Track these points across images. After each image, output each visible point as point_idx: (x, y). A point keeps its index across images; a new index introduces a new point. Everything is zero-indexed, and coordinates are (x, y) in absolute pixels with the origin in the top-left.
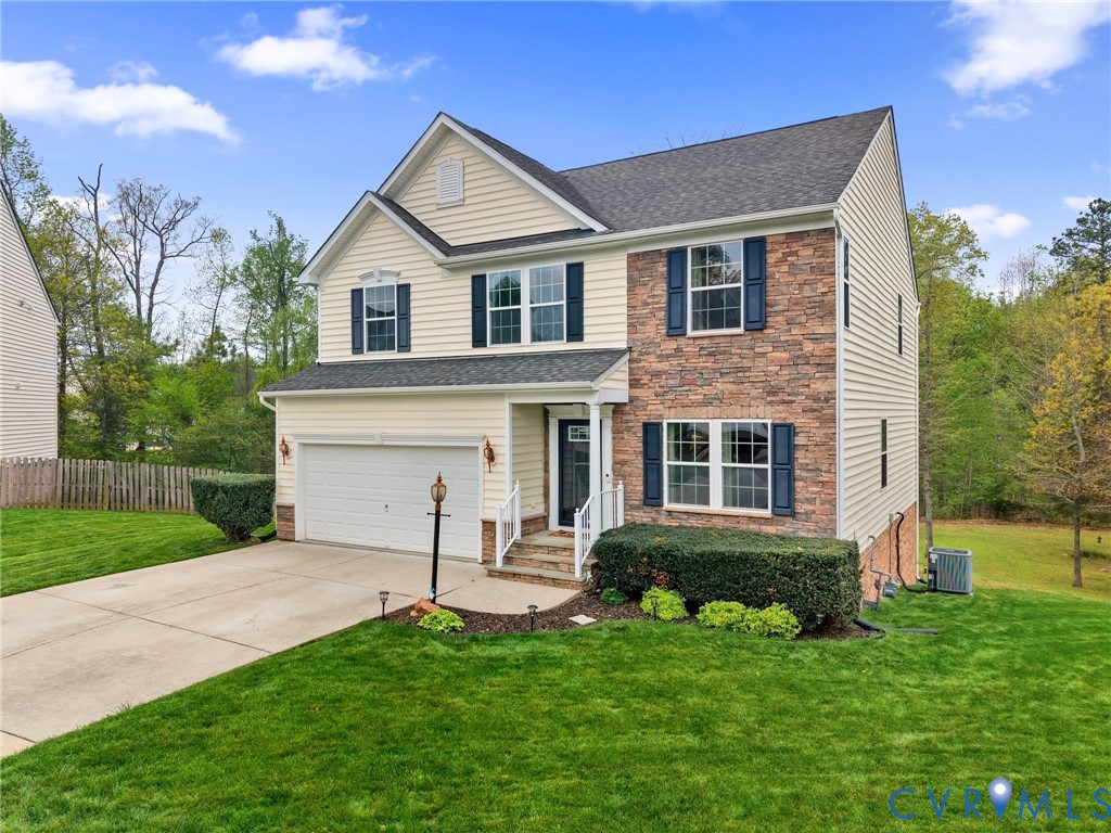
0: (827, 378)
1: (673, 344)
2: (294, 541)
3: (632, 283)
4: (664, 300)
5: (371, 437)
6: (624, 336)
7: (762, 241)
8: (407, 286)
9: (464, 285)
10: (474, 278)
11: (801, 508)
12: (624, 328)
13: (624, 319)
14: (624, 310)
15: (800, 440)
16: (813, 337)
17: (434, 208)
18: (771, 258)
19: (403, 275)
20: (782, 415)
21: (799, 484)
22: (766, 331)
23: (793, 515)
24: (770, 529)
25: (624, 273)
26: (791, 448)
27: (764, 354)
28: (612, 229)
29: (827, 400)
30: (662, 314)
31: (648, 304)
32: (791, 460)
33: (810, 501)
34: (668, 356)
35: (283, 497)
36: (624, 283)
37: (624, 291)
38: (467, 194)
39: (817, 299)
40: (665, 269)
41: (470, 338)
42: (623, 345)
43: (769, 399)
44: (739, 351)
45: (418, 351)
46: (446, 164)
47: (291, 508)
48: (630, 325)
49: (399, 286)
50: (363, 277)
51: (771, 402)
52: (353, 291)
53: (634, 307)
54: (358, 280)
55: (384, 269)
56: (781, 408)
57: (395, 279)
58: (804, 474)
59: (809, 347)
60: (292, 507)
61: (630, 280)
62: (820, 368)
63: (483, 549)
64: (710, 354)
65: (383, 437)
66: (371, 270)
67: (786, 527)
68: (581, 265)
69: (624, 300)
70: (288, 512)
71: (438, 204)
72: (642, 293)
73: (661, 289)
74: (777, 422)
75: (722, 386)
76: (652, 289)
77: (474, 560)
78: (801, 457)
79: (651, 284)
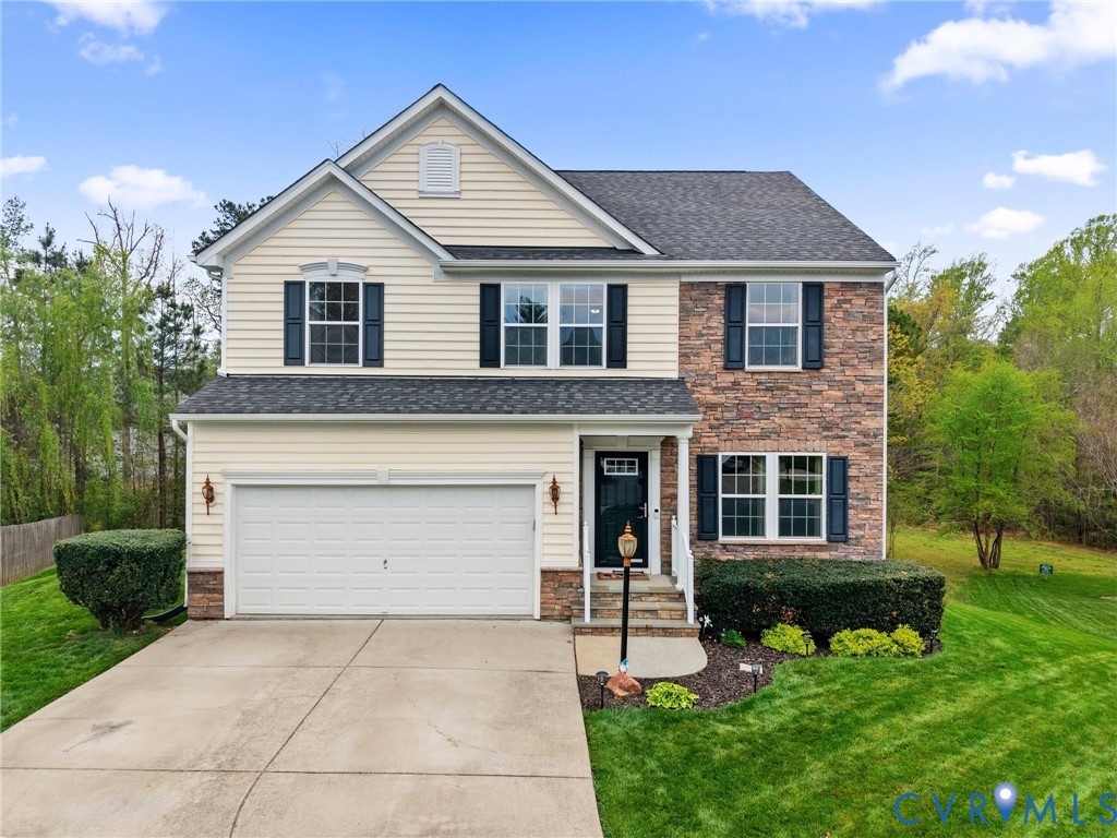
0: (876, 416)
1: (729, 378)
2: (222, 618)
3: (685, 313)
4: (721, 332)
5: (374, 475)
6: (676, 366)
7: (820, 286)
8: (380, 286)
9: (471, 294)
10: (483, 287)
11: (853, 533)
12: (675, 357)
13: (676, 348)
14: (676, 339)
15: (852, 472)
16: (865, 378)
17: (415, 195)
18: (828, 303)
19: (372, 271)
20: (836, 449)
21: (851, 512)
22: (823, 371)
23: (846, 541)
24: (824, 555)
25: (676, 301)
26: (845, 479)
27: (820, 392)
28: (664, 254)
29: (875, 436)
30: (719, 347)
31: (703, 335)
32: (845, 490)
33: (859, 527)
34: (725, 388)
35: (197, 559)
36: (676, 311)
37: (676, 320)
38: (465, 186)
39: (868, 345)
40: (722, 302)
41: (477, 356)
42: (674, 375)
43: (824, 433)
44: (797, 388)
45: (393, 366)
46: (435, 146)
47: (218, 575)
48: (681, 355)
49: (366, 285)
50: (304, 268)
51: (826, 437)
52: (288, 284)
53: (688, 338)
54: (296, 270)
55: (341, 260)
56: (835, 442)
57: (361, 275)
58: (855, 503)
59: (860, 387)
60: (221, 573)
61: (683, 308)
62: (869, 407)
63: (542, 603)
64: (767, 389)
65: (391, 475)
66: (325, 260)
67: (839, 553)
68: (624, 288)
69: (676, 329)
70: (211, 582)
71: (421, 192)
72: (697, 324)
73: (718, 322)
74: (831, 455)
75: (779, 420)
76: (708, 320)
77: (530, 617)
78: (853, 488)
79: (706, 315)
